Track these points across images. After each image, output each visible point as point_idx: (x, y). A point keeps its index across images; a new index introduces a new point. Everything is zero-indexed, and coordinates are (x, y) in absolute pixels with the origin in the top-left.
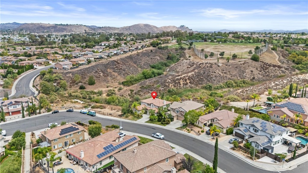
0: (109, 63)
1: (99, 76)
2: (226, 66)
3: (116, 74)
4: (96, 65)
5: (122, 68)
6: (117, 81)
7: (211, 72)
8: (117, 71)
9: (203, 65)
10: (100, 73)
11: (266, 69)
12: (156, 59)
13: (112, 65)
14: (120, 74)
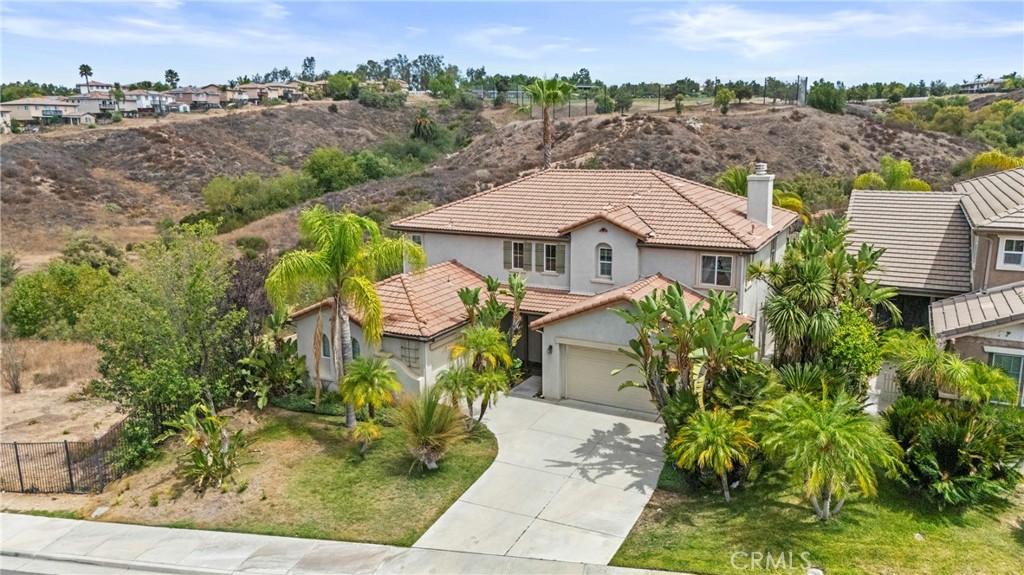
0: (101, 140)
1: (24, 197)
2: (725, 127)
3: (145, 190)
4: (18, 144)
5: (181, 162)
6: (151, 220)
7: (676, 149)
8: (152, 175)
9: (620, 125)
10: (38, 179)
11: (889, 142)
12: (359, 136)
13: (124, 150)
14: (171, 187)
